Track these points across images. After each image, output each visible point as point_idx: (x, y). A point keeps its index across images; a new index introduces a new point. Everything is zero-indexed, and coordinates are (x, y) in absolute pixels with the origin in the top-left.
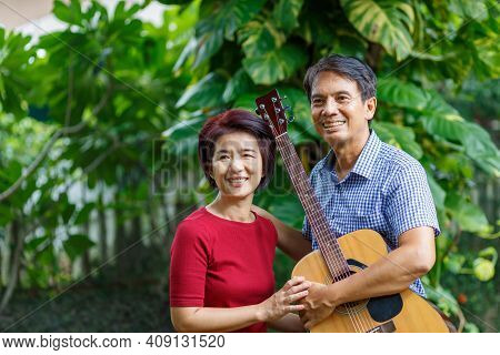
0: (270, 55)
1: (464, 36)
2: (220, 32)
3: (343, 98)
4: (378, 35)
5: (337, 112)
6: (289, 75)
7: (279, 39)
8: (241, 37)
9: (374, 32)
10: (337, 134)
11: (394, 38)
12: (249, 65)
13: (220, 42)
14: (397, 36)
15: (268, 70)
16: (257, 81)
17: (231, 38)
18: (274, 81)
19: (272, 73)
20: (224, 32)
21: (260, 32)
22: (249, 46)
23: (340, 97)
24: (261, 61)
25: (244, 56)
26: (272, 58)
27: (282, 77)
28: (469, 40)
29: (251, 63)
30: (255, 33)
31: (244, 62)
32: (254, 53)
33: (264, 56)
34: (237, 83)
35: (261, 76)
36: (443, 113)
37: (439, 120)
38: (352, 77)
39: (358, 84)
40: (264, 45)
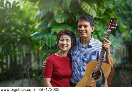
0: (60, 16)
1: (107, 12)
2: (47, 9)
3: (86, 26)
4: (88, 11)
5: (84, 30)
6: (65, 21)
7: (63, 12)
8: (53, 11)
9: (87, 11)
10: (84, 35)
11: (92, 12)
12: (56, 18)
13: (47, 12)
14: (93, 12)
15: (60, 19)
16: (57, 22)
17: (51, 11)
18: (62, 22)
19: (61, 20)
20: (48, 9)
21: (58, 10)
22: (55, 13)
23: (85, 26)
24: (58, 17)
25: (54, 16)
26: (61, 17)
27: (64, 21)
28: (108, 14)
29: (56, 17)
30: (56, 10)
31: (54, 17)
32: (57, 15)
33: (59, 16)
34: (51, 23)
35: (58, 21)
36: (103, 31)
37: (103, 33)
38: (89, 21)
39: (90, 23)
40: (59, 13)
